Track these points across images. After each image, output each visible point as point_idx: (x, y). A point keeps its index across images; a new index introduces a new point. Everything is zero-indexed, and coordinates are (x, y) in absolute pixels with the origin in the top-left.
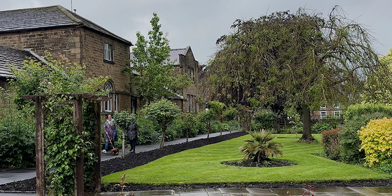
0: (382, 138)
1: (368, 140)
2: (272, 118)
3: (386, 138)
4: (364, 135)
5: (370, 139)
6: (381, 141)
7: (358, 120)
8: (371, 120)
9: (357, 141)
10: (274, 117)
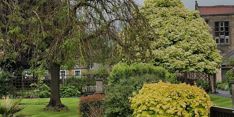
0: (158, 106)
1: (142, 109)
2: (6, 79)
3: (164, 107)
4: (138, 103)
5: (144, 107)
6: (157, 110)
7: (126, 83)
8: (145, 85)
9: (125, 109)
10: (10, 78)
